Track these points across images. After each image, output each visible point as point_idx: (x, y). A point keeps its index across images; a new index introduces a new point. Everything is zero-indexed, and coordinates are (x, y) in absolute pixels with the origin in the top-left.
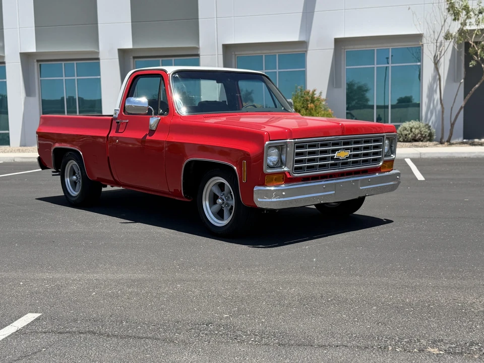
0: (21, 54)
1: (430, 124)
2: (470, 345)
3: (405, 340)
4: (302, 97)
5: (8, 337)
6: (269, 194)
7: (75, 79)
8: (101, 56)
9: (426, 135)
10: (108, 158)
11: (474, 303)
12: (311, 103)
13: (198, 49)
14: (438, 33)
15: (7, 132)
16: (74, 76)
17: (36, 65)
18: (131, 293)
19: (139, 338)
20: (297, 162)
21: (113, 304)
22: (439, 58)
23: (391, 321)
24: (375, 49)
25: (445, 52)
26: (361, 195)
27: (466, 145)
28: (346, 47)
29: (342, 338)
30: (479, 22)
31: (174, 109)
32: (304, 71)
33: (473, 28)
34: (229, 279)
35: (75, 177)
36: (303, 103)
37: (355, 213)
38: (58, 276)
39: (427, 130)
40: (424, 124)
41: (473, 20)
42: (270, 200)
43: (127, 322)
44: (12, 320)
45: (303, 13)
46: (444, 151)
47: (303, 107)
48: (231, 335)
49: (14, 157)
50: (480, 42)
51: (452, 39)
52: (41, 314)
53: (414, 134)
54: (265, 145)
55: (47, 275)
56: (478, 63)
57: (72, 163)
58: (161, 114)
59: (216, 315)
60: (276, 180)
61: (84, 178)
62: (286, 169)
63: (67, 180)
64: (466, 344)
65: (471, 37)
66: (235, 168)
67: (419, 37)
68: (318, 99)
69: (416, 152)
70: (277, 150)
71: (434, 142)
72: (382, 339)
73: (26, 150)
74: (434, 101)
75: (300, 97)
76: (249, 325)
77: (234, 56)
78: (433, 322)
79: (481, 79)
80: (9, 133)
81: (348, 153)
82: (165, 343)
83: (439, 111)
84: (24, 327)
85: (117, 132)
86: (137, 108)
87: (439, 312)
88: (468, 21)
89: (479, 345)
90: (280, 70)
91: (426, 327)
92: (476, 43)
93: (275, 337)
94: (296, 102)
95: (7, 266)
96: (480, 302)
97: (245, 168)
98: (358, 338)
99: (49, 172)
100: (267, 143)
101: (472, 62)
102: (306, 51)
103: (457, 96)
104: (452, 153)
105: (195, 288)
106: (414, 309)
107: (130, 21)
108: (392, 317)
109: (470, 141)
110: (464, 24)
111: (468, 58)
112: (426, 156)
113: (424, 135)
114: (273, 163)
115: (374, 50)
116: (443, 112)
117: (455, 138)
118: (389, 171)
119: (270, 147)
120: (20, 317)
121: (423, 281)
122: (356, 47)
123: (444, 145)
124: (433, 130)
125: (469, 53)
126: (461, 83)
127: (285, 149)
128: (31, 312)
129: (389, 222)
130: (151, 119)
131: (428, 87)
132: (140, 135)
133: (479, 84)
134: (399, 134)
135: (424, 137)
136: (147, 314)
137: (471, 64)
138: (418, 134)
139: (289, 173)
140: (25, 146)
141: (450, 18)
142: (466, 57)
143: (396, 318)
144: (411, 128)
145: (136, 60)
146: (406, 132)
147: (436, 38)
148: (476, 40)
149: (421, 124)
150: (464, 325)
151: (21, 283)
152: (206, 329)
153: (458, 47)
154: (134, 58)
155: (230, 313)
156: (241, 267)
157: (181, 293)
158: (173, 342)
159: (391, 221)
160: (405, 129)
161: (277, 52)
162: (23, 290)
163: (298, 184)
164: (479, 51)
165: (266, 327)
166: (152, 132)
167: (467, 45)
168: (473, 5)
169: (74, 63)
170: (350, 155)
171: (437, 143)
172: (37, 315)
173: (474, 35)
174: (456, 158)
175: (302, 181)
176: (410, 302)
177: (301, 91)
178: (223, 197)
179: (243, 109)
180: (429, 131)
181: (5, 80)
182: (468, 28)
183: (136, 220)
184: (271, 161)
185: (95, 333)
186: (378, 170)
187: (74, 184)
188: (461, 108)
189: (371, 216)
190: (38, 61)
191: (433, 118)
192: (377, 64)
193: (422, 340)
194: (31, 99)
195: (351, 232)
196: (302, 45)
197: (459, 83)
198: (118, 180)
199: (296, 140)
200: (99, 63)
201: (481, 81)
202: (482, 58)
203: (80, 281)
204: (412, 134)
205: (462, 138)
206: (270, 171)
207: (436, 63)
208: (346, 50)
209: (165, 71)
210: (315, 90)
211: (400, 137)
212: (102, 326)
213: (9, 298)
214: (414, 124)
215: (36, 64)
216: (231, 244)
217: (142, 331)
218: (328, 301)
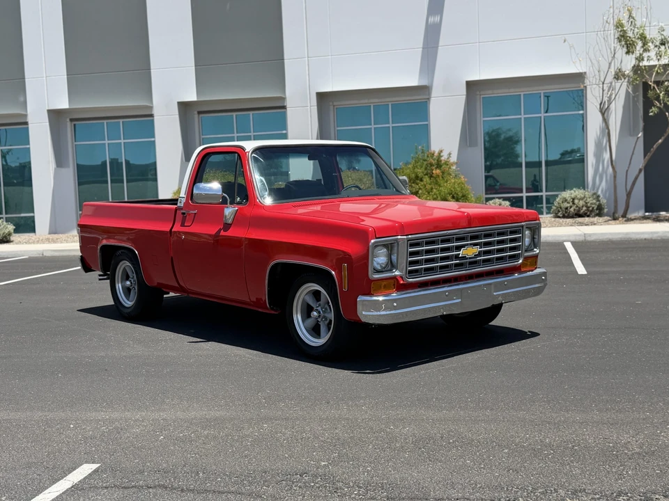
0: (49, 111)
1: (599, 193)
2: (617, 496)
3: (540, 491)
4: (425, 160)
5: (63, 493)
6: (377, 306)
7: (121, 143)
8: (155, 112)
9: (593, 208)
10: (172, 258)
11: (629, 442)
12: (436, 168)
13: (283, 99)
14: (604, 72)
15: (31, 215)
16: (120, 139)
17: (69, 126)
18: (207, 437)
19: (219, 492)
20: (412, 263)
21: (186, 450)
22: (606, 106)
23: (525, 467)
24: (522, 94)
25: (616, 96)
26: (496, 302)
27: (648, 221)
28: (482, 93)
29: (464, 489)
30: (661, 56)
31: (255, 198)
32: (427, 125)
33: (652, 63)
34: (327, 417)
35: (128, 283)
36: (426, 169)
37: (491, 323)
38: (116, 415)
39: (594, 201)
40: (590, 194)
41: (652, 54)
42: (378, 313)
43: (204, 473)
44: (65, 473)
45: (423, 48)
46: (617, 231)
47: (427, 174)
48: (330, 487)
49: (43, 250)
50: (663, 82)
51: (625, 79)
52: (99, 465)
53: (577, 206)
54: (370, 244)
55: (102, 415)
56: (661, 111)
57: (125, 265)
58: (238, 203)
59: (312, 462)
60: (385, 287)
61: (141, 283)
62: (397, 273)
63: (119, 286)
64: (613, 494)
65: (651, 76)
66: (333, 273)
67: (580, 77)
68: (446, 163)
69: (580, 233)
70: (385, 250)
71: (606, 217)
72: (512, 490)
73: (57, 239)
74: (603, 162)
75: (421, 161)
76: (352, 475)
77: (332, 107)
78: (576, 467)
79: (665, 132)
80: (34, 217)
81: (476, 250)
82: (250, 498)
83: (611, 175)
84: (80, 481)
85: (183, 225)
86: (208, 196)
87: (584, 456)
88: (645, 55)
89: (629, 495)
90: (394, 125)
91: (566, 474)
92: (658, 83)
93: (383, 489)
94: (416, 166)
95: (52, 404)
96: (637, 442)
97: (345, 273)
98: (483, 488)
99: (95, 275)
100: (372, 241)
101: (653, 109)
102: (429, 99)
103: (634, 156)
104: (627, 234)
105: (286, 429)
106: (554, 452)
107: (194, 65)
108: (526, 462)
109: (655, 214)
110: (640, 59)
111: (648, 104)
112: (593, 238)
113: (591, 209)
114: (381, 267)
115: (520, 95)
116: (615, 177)
117: (634, 212)
118: (532, 271)
119: (376, 246)
120: (74, 469)
121: (569, 415)
122: (495, 91)
123: (618, 222)
124: (603, 201)
125: (649, 98)
126: (638, 138)
127: (396, 248)
128: (86, 462)
129: (534, 335)
130: (226, 209)
131: (595, 142)
132: (212, 230)
133: (663, 138)
134: (558, 208)
135: (592, 211)
136: (227, 463)
137: (652, 112)
138: (583, 207)
139: (402, 277)
140: (55, 233)
141: (621, 52)
142: (644, 103)
143: (531, 463)
144: (573, 199)
145: (201, 115)
146: (566, 205)
147: (602, 80)
148: (658, 80)
149: (587, 193)
150: (614, 470)
151: (72, 426)
152: (299, 481)
153: (633, 91)
154: (199, 113)
155: (328, 460)
156: (343, 400)
157: (268, 435)
158: (261, 497)
159: (537, 334)
160: (565, 200)
161: (390, 100)
162: (74, 435)
163: (415, 292)
164: (661, 95)
165: (372, 478)
166: (227, 226)
167: (646, 86)
168: (652, 33)
169: (119, 122)
170: (480, 252)
171: (609, 218)
172: (95, 466)
173: (654, 74)
174: (633, 241)
175: (419, 287)
176: (550, 443)
177: (422, 152)
178: (319, 309)
179: (343, 193)
180: (598, 203)
181: (28, 146)
182: (645, 63)
183: (208, 338)
184: (378, 264)
185: (166, 488)
186: (517, 269)
187: (127, 291)
188: (640, 170)
189: (512, 327)
190: (72, 120)
191: (604, 183)
192: (524, 114)
193: (561, 491)
194: (63, 170)
195: (483, 351)
196: (424, 90)
197: (636, 138)
198: (184, 285)
199: (410, 236)
200: (153, 121)
201: (666, 135)
202: (665, 104)
203: (143, 421)
204: (574, 207)
205: (643, 211)
206: (377, 276)
207: (604, 111)
208: (482, 96)
209: (242, 148)
210: (441, 151)
211: (559, 211)
212: (175, 478)
213: (58, 445)
214: (576, 193)
215: (69, 123)
216: (330, 369)
217: (222, 484)
218: (450, 443)
